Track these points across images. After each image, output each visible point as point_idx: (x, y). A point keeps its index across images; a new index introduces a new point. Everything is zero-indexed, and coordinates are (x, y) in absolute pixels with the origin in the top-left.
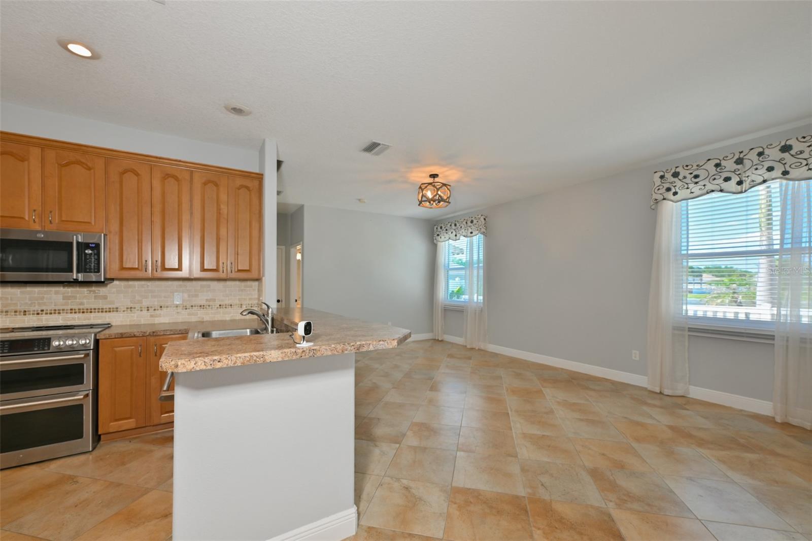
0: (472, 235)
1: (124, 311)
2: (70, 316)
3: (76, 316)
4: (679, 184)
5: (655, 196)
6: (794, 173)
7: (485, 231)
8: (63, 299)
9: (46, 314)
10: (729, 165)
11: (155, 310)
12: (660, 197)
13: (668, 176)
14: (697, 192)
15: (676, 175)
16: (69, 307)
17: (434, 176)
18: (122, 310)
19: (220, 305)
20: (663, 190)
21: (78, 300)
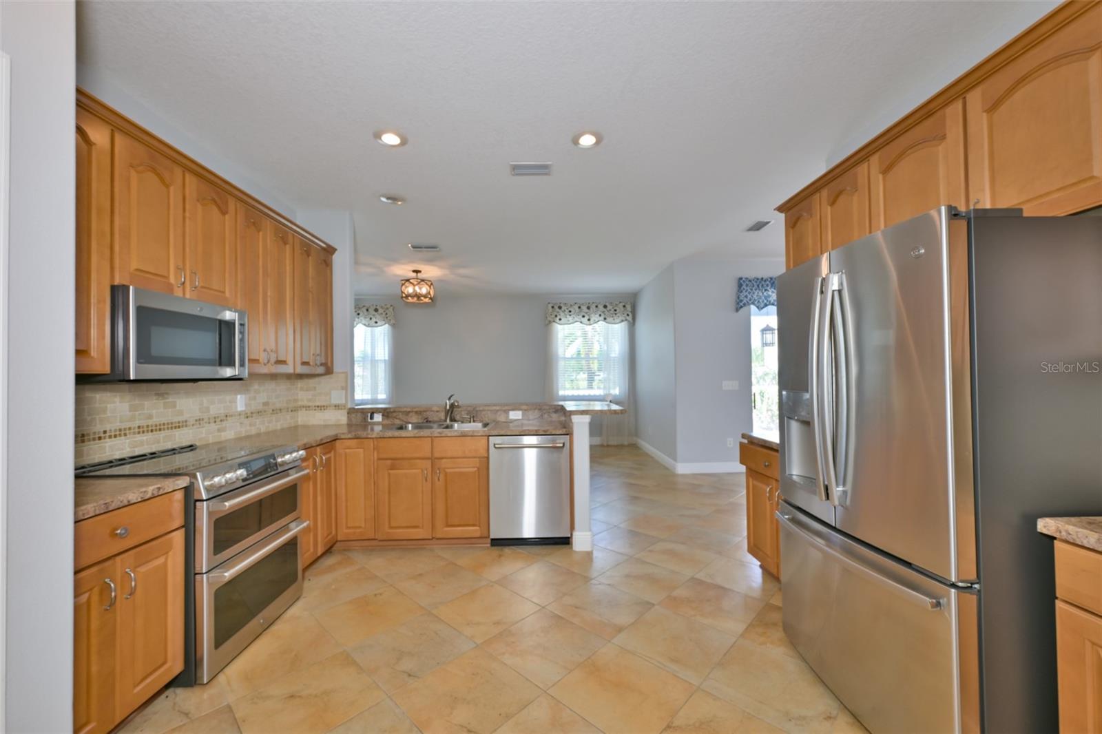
0: (376, 325)
1: (193, 425)
2: (139, 438)
3: (145, 438)
4: (562, 314)
5: (549, 319)
6: (608, 320)
7: (394, 322)
8: (130, 411)
9: (110, 437)
10: (584, 308)
11: (221, 421)
12: (552, 320)
13: (556, 307)
14: (571, 321)
15: (560, 308)
16: (137, 423)
17: (417, 272)
18: (192, 423)
19: (273, 410)
20: (553, 316)
21: (146, 412)
